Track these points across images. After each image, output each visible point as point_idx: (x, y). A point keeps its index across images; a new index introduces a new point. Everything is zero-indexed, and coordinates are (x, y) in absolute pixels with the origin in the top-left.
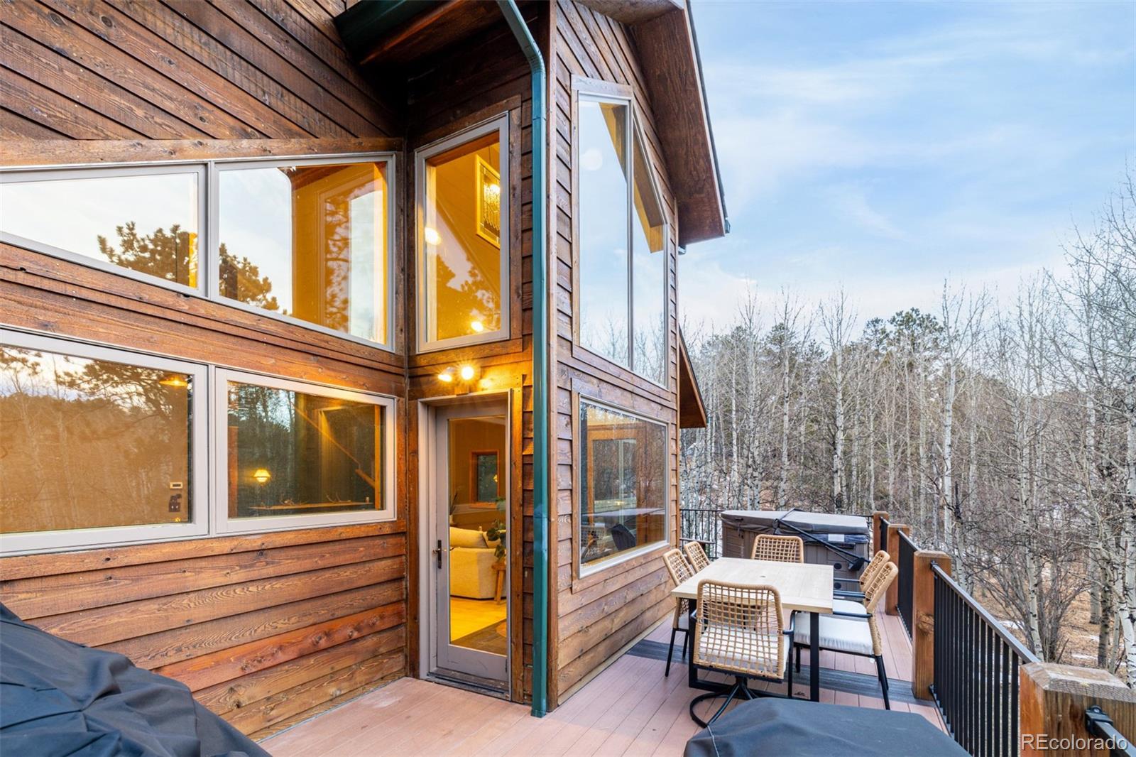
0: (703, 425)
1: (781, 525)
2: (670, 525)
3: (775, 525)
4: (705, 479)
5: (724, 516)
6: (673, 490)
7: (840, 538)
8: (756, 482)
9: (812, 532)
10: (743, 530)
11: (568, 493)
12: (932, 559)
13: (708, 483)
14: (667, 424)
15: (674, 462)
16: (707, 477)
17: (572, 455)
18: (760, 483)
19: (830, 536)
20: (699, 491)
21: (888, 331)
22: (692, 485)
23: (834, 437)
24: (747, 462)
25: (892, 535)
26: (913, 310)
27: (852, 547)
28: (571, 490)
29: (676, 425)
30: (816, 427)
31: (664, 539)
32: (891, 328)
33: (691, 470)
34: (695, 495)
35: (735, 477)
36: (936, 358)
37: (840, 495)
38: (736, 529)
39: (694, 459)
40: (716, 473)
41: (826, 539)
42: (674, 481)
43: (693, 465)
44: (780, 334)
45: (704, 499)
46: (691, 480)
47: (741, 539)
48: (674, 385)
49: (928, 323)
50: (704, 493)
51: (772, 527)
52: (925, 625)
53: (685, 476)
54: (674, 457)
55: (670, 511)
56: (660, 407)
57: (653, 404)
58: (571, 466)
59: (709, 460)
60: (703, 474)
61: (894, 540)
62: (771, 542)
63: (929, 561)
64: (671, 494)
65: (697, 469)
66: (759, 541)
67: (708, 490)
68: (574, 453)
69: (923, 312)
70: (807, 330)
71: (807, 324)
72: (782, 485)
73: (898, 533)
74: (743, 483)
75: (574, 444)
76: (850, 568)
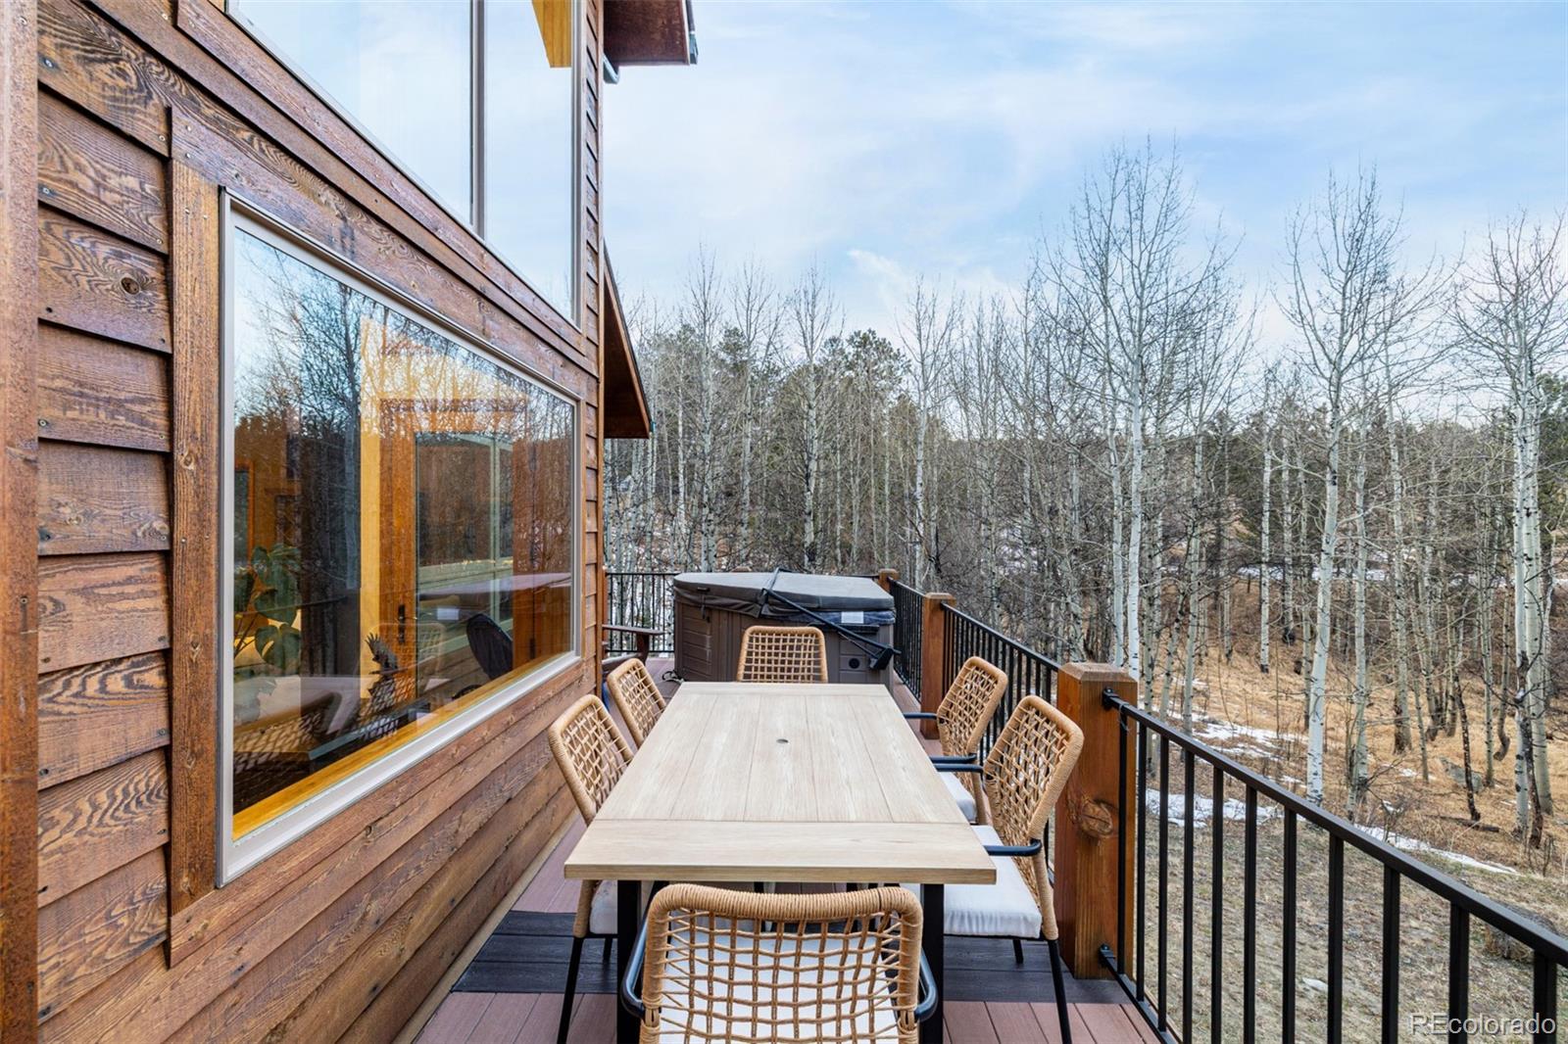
0: (643, 434)
1: (770, 600)
2: (583, 616)
3: (761, 599)
4: (643, 524)
5: (678, 584)
6: (590, 543)
7: (856, 618)
8: (712, 527)
9: (818, 610)
10: (709, 609)
11: (151, 567)
12: (1106, 686)
13: (648, 529)
14: (578, 401)
15: (592, 482)
16: (646, 521)
17: (170, 415)
18: (717, 529)
19: (844, 615)
20: (636, 541)
21: (847, 352)
22: (626, 531)
23: (807, 467)
24: (701, 499)
25: (933, 612)
26: (870, 331)
27: (873, 632)
28: (167, 557)
29: (596, 409)
30: (776, 459)
31: (568, 650)
32: (850, 350)
33: (626, 509)
34: (630, 546)
35: (682, 523)
36: (891, 389)
37: (813, 544)
38: (697, 605)
39: (630, 495)
40: (660, 516)
41: (838, 620)
42: (591, 524)
43: (628, 502)
44: (735, 343)
45: (642, 551)
46: (625, 524)
47: (705, 622)
48: (592, 324)
49: (883, 348)
50: (643, 543)
51: (757, 602)
52: (1092, 822)
53: (617, 519)
54: (590, 475)
55: (582, 585)
56: (560, 361)
57: (543, 348)
58: (167, 459)
59: (650, 496)
60: (641, 517)
61: (935, 619)
62: (770, 640)
63: (1100, 689)
64: (584, 551)
65: (633, 510)
66: (751, 640)
67: (648, 539)
68: (181, 408)
69: (880, 336)
70: (773, 326)
71: (773, 319)
72: (743, 531)
73: (942, 608)
74: (693, 529)
75: (180, 374)
76: (872, 666)
